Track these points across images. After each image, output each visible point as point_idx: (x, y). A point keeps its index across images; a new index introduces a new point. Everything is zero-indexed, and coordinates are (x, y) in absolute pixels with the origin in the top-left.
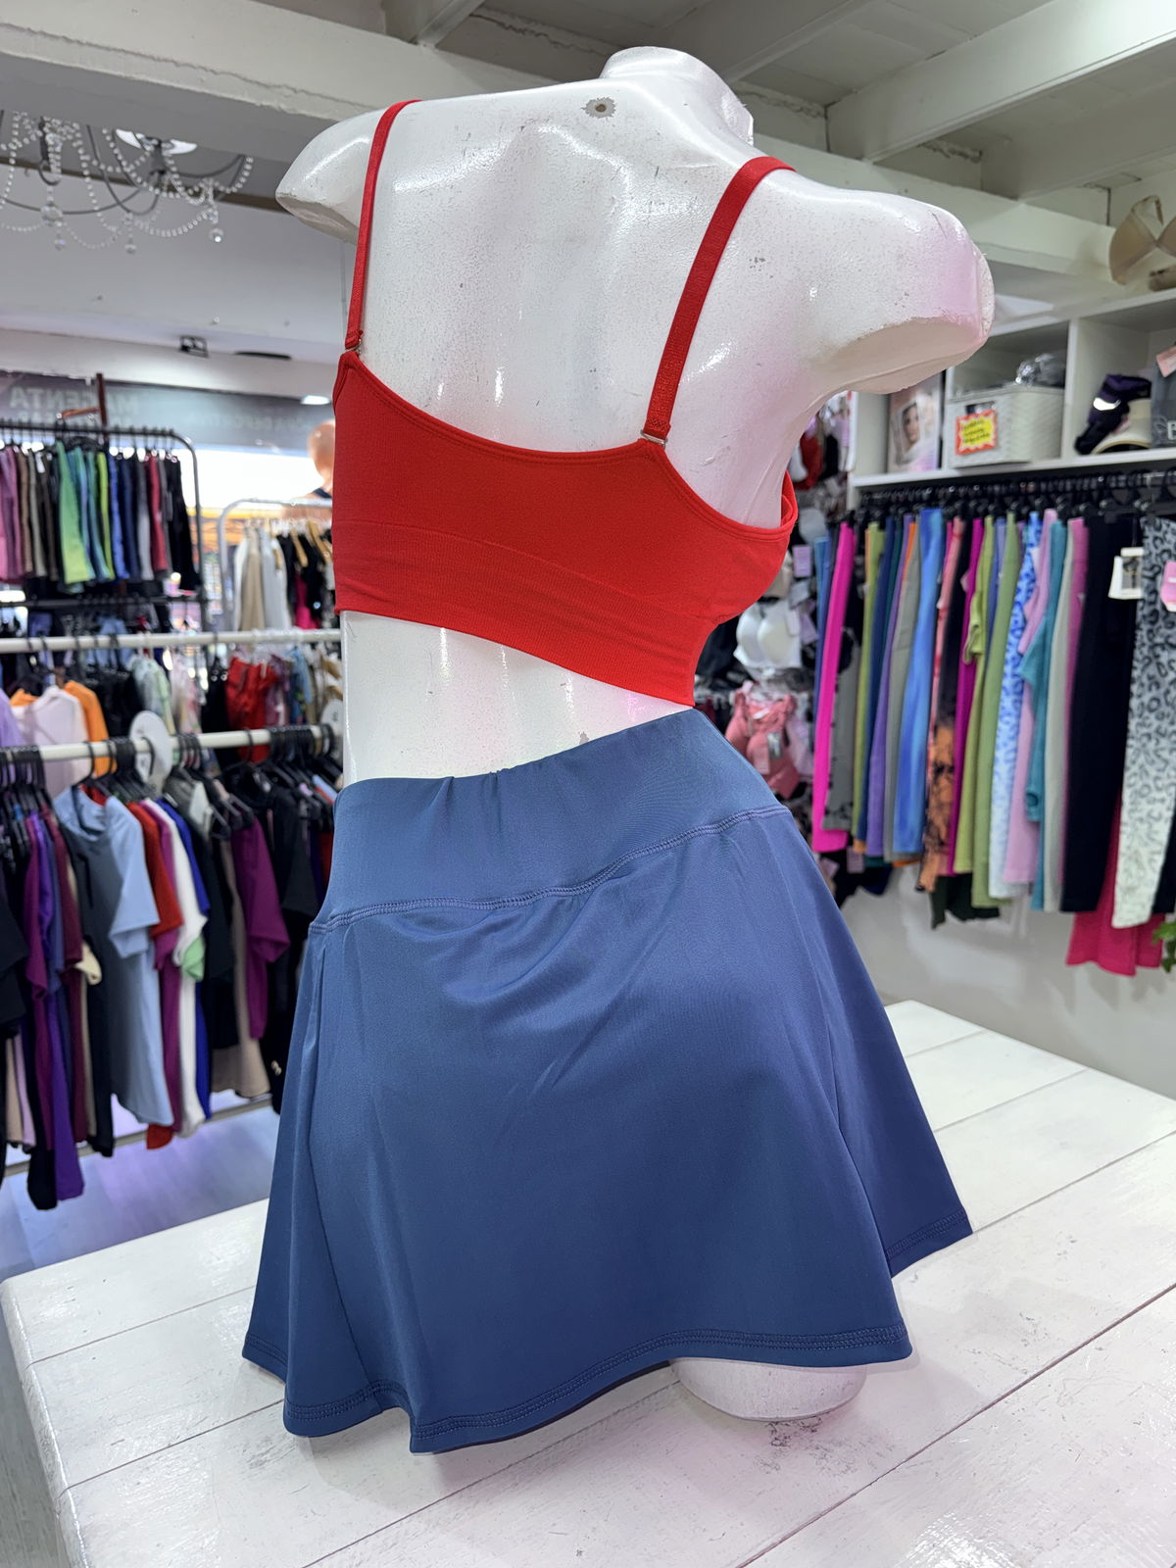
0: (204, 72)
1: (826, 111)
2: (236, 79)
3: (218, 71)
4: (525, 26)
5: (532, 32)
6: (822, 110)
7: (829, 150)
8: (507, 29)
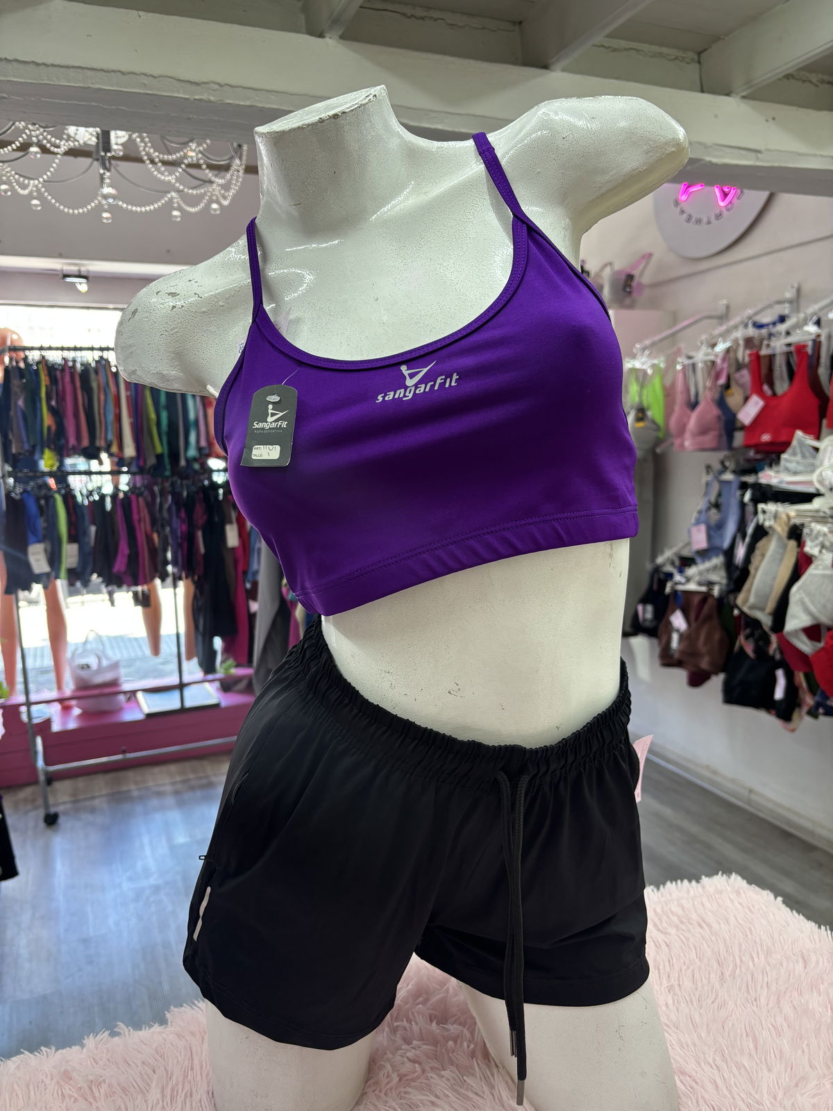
0: (146, 77)
1: (699, 56)
2: (172, 80)
3: (156, 76)
4: (424, 14)
5: (432, 18)
6: (696, 57)
7: (702, 91)
8: (408, 17)
